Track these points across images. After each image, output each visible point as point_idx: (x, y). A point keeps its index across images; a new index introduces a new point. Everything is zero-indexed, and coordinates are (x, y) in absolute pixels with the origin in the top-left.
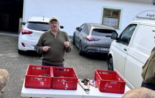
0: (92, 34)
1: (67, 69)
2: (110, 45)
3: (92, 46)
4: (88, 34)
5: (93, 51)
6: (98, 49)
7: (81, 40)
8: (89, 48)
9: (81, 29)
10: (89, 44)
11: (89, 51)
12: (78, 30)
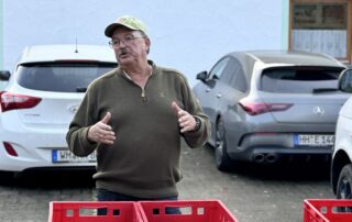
0: (261, 87)
1: (195, 205)
2: (334, 124)
3: (265, 131)
4: (245, 89)
5: (272, 152)
6: (290, 141)
7: (219, 117)
8: (253, 139)
9: (215, 77)
10: (253, 126)
11: (257, 152)
12: (204, 81)
